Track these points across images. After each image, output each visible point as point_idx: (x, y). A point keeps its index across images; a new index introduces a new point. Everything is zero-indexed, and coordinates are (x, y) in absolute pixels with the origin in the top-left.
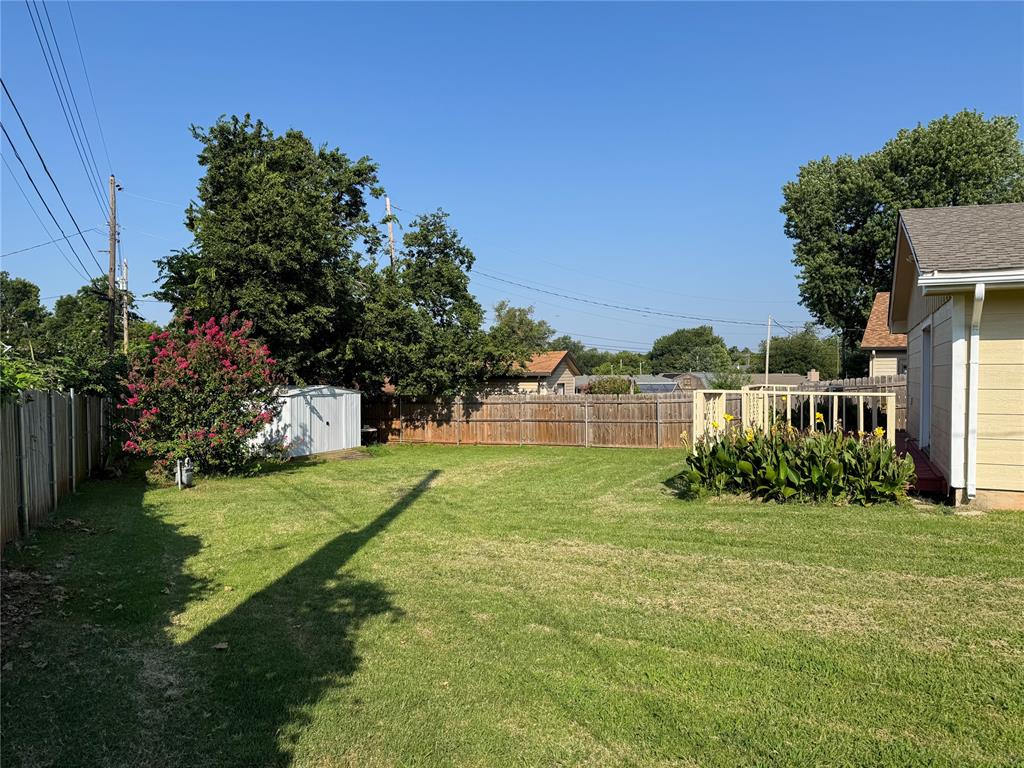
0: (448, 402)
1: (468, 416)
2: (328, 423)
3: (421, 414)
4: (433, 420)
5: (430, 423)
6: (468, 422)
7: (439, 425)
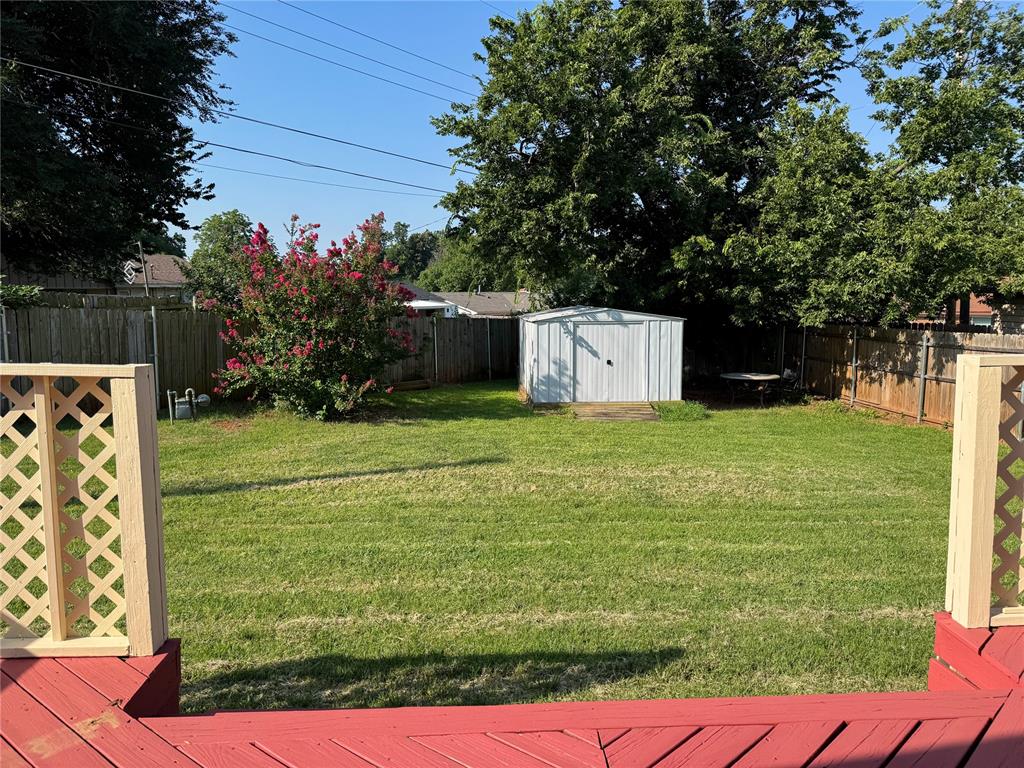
0: (912, 344)
1: (940, 372)
2: (609, 362)
3: (880, 359)
4: (893, 372)
5: (889, 375)
6: (938, 381)
7: (900, 381)
